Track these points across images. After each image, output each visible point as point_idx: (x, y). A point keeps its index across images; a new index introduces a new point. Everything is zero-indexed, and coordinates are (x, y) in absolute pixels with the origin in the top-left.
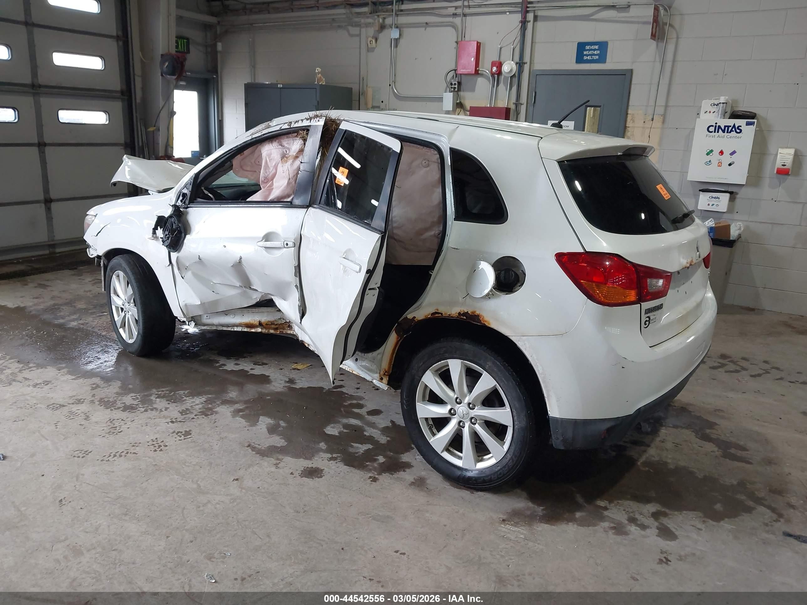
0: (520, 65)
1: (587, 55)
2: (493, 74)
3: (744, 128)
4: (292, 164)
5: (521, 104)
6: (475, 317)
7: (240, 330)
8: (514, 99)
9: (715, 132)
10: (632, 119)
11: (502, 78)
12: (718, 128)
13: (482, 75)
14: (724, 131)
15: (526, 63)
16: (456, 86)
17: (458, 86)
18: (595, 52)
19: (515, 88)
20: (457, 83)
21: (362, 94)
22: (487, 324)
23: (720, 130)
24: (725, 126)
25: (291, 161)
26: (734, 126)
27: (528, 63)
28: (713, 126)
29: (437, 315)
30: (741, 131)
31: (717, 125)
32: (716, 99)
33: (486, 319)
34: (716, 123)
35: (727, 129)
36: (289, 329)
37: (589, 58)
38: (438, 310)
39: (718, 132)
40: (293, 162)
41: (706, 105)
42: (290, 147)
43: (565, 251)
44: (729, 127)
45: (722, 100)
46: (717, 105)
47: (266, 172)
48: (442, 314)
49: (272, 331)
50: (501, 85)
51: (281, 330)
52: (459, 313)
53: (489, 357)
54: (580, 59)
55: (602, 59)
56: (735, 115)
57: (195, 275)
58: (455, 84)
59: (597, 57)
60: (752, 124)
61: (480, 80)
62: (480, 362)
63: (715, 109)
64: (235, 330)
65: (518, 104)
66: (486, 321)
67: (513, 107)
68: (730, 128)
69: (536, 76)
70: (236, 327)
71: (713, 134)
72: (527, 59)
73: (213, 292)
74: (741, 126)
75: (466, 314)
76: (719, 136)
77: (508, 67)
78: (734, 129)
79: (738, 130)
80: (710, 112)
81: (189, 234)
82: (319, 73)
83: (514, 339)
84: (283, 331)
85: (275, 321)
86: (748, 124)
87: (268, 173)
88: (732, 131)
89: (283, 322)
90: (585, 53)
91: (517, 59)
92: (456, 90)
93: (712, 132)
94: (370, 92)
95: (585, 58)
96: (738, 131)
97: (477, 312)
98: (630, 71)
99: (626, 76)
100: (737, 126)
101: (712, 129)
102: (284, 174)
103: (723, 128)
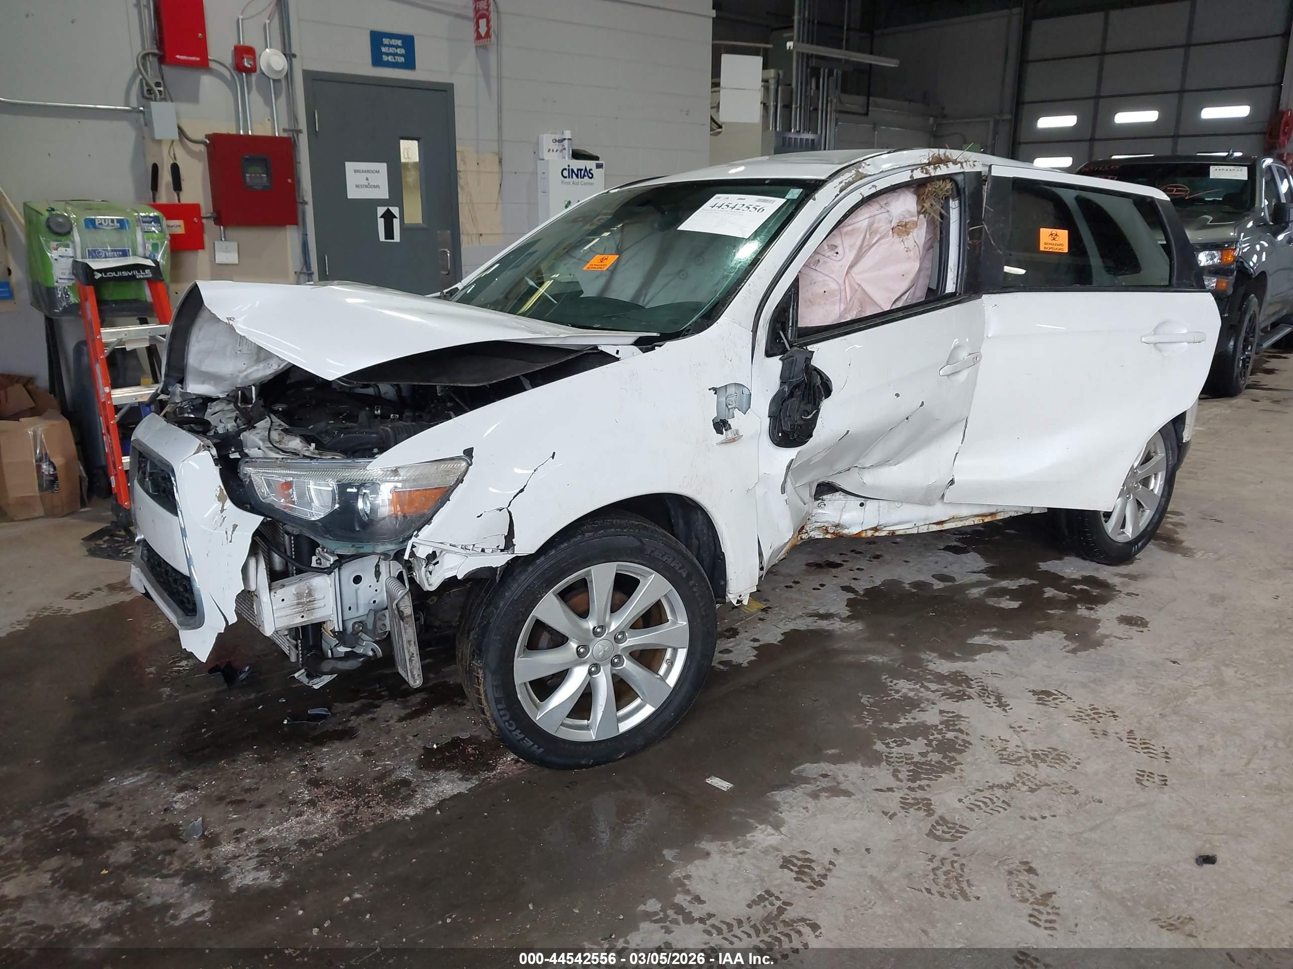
0: (289, 58)
1: (387, 54)
2: (239, 69)
3: (595, 171)
5: (299, 131)
8: (286, 121)
9: (569, 177)
10: (462, 160)
11: (257, 77)
12: (571, 173)
13: (212, 70)
14: (577, 177)
16: (162, 89)
18: (398, 51)
19: (283, 100)
20: (160, 81)
23: (574, 175)
24: (578, 170)
26: (586, 169)
27: (299, 57)
28: (565, 169)
30: (592, 175)
31: (570, 168)
32: (558, 134)
34: (569, 166)
35: (579, 174)
37: (390, 58)
39: (572, 177)
41: (547, 140)
44: (581, 170)
45: (566, 135)
46: (561, 141)
50: (255, 95)
54: (377, 59)
55: (410, 62)
56: (577, 155)
58: (158, 84)
59: (402, 59)
60: (600, 166)
61: (206, 81)
63: (556, 146)
65: (295, 132)
68: (583, 172)
69: (314, 80)
71: (568, 180)
72: (295, 48)
74: (591, 170)
76: (573, 183)
77: (275, 60)
78: (586, 173)
79: (588, 173)
80: (554, 151)
86: (596, 166)
88: (584, 176)
90: (383, 50)
91: (281, 43)
92: (163, 96)
93: (566, 177)
95: (386, 59)
96: (590, 176)
98: (451, 86)
99: (445, 91)
100: (588, 170)
101: (566, 173)
102: (911, 254)
103: (576, 171)
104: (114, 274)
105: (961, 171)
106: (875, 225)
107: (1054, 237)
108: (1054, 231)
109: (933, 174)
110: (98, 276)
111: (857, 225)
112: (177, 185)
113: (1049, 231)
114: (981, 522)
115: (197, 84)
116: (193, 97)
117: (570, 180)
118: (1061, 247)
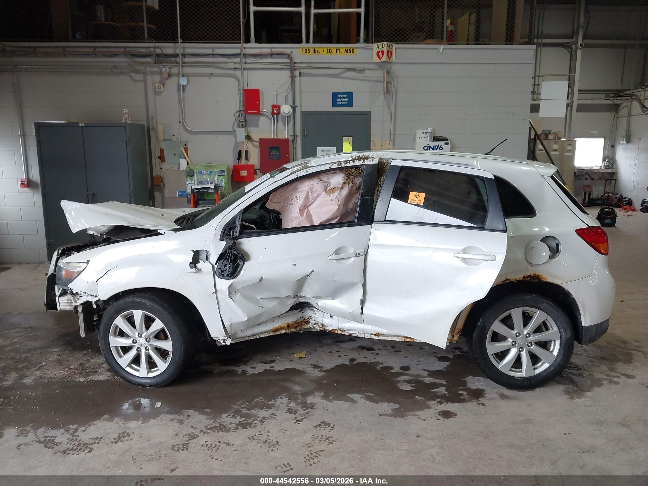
0: (294, 107)
1: (340, 102)
2: (273, 113)
3: (444, 146)
4: (340, 194)
5: (297, 136)
6: (536, 277)
7: (266, 336)
8: (291, 133)
9: (428, 150)
10: (373, 144)
11: (280, 116)
12: (429, 148)
13: (263, 115)
14: (433, 149)
15: (297, 106)
16: (244, 123)
17: (245, 123)
18: (345, 100)
19: (291, 124)
20: (244, 121)
21: (152, 129)
22: (544, 280)
23: (431, 149)
24: (433, 146)
25: (338, 191)
26: (438, 146)
27: (299, 107)
28: (426, 146)
29: (506, 282)
30: (442, 148)
31: (429, 145)
32: (425, 130)
33: (544, 276)
34: (428, 145)
35: (434, 148)
36: (305, 324)
37: (341, 103)
38: (507, 278)
39: (430, 150)
40: (340, 192)
41: (419, 133)
42: (329, 181)
43: (579, 228)
45: (429, 130)
46: (426, 133)
47: (306, 202)
48: (510, 280)
49: (293, 330)
50: (280, 123)
51: (300, 327)
52: (524, 277)
53: (543, 300)
54: (335, 104)
55: (350, 104)
56: (435, 139)
57: (243, 295)
58: (242, 122)
59: (347, 103)
60: (448, 144)
61: (262, 119)
62: (537, 305)
63: (424, 135)
64: (261, 337)
65: (295, 136)
66: (543, 278)
67: (291, 138)
68: (436, 147)
69: (305, 115)
70: (261, 335)
71: (427, 151)
72: (297, 103)
73: (259, 306)
74: (442, 146)
75: (530, 276)
77: (286, 109)
78: (438, 148)
79: (441, 148)
80: (422, 138)
81: (248, 260)
82: (126, 113)
83: (563, 285)
84: (301, 328)
85: (298, 320)
86: (446, 144)
87: (307, 203)
88: (437, 149)
89: (302, 320)
90: (338, 100)
91: (291, 103)
92: (244, 126)
94: (160, 128)
95: (339, 103)
96: (441, 149)
97: (537, 274)
98: (369, 113)
99: (366, 115)
100: (440, 146)
101: (426, 148)
102: (333, 202)
103: (432, 147)
104: (201, 190)
105: (363, 163)
106: (314, 189)
107: (417, 196)
108: (417, 194)
109: (343, 166)
110: (195, 191)
111: (304, 188)
112: (247, 158)
113: (415, 193)
114: (404, 340)
115: (258, 120)
116: (257, 125)
117: (429, 151)
118: (420, 202)
